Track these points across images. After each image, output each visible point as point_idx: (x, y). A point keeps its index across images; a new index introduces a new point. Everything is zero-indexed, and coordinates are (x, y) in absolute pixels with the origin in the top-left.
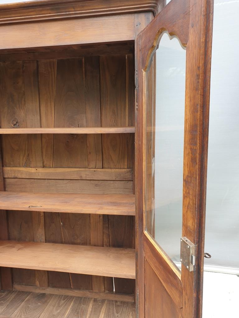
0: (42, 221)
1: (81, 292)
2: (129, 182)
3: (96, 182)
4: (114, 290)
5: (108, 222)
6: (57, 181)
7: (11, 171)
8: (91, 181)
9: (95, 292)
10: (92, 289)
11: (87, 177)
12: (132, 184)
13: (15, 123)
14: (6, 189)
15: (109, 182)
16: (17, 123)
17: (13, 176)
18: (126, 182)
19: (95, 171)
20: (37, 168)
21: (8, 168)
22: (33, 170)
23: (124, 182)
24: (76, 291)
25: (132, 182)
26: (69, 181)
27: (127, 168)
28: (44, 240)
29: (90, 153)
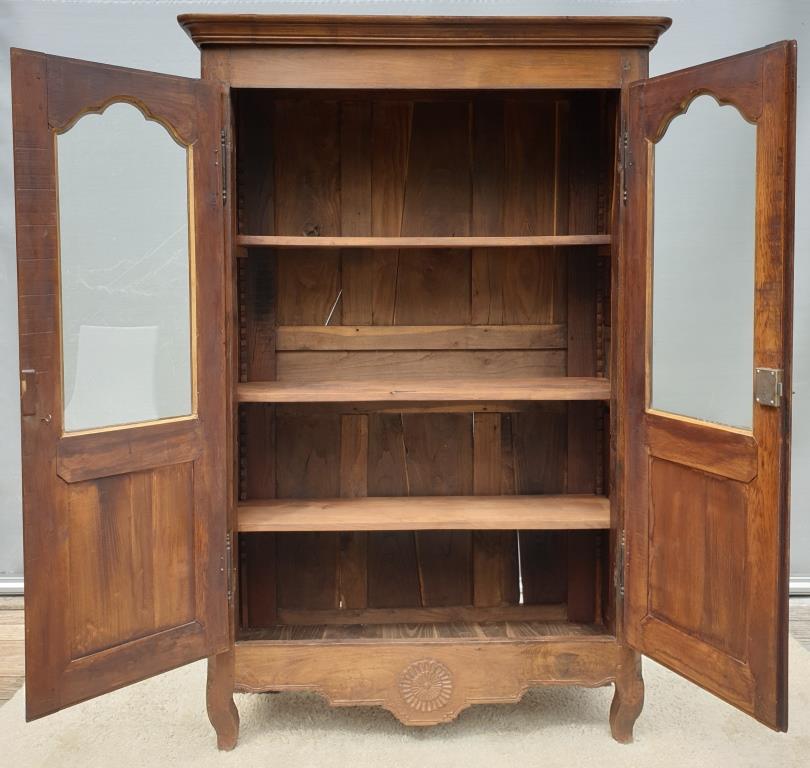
0: (364, 447)
1: (448, 610)
2: (559, 352)
3: (486, 355)
4: (521, 601)
5: (512, 441)
6: (401, 354)
7: (294, 334)
8: (477, 353)
9: (480, 608)
10: (472, 603)
11: (470, 343)
12: (562, 357)
13: (312, 229)
14: (278, 377)
15: (515, 354)
16: (316, 228)
17: (300, 344)
18: (551, 352)
19: (486, 331)
20: (358, 327)
21: (290, 329)
22: (348, 332)
23: (546, 352)
24: (435, 610)
25: (563, 353)
26: (429, 353)
27: (555, 323)
28: (365, 492)
29: (477, 293)
